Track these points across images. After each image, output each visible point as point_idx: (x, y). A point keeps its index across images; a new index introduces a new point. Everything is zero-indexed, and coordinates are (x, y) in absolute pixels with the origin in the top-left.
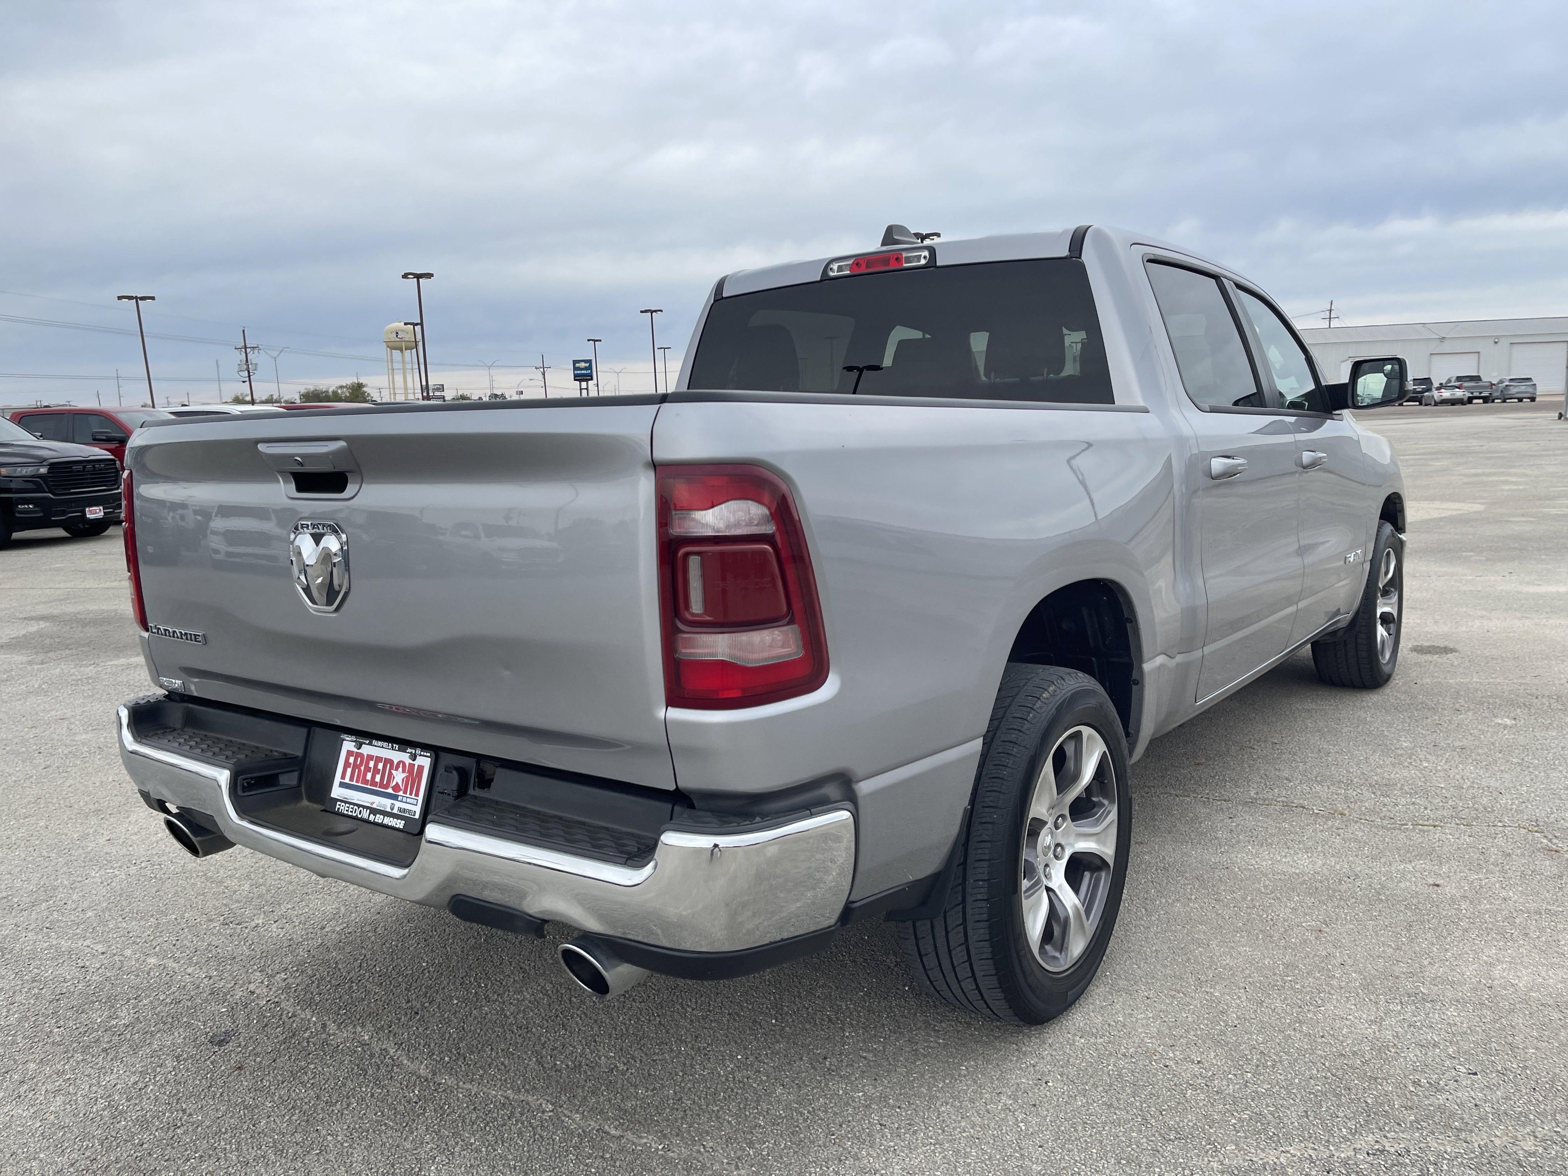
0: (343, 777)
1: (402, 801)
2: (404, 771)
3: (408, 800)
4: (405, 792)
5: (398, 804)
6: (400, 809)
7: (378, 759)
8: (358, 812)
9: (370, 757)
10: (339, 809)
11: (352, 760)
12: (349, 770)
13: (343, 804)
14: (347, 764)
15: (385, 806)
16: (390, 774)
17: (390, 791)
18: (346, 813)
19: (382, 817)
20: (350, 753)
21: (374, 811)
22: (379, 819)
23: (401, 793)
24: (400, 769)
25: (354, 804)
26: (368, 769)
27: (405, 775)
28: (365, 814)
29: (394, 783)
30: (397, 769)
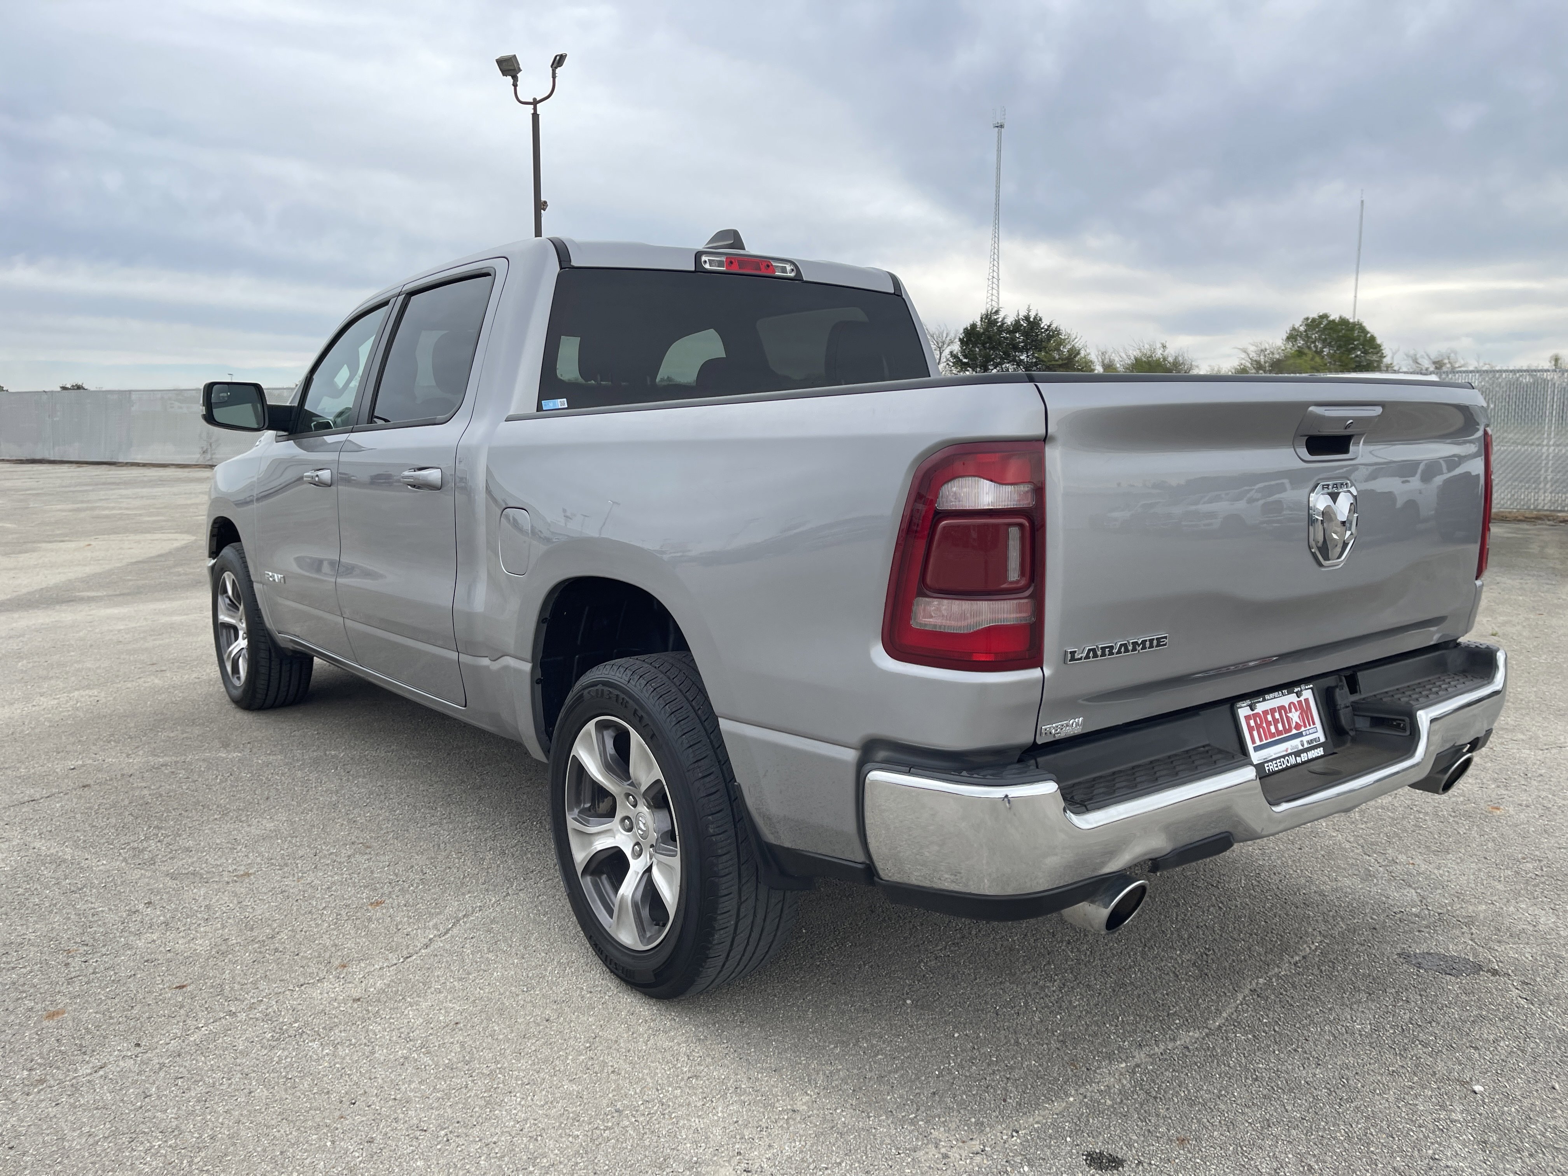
0: (1253, 742)
1: (1307, 735)
2: (1296, 710)
3: (1311, 731)
4: (1305, 726)
5: (1305, 739)
6: (1308, 742)
7: (1273, 711)
8: (1286, 762)
9: (1265, 713)
10: (1269, 770)
11: (1252, 723)
12: (1255, 733)
13: (1270, 763)
14: (1251, 729)
15: (1296, 746)
16: (1287, 717)
17: (1294, 732)
18: (1276, 769)
19: (1305, 754)
20: (1247, 718)
21: (1297, 754)
22: (1304, 757)
23: (1303, 729)
24: (1293, 710)
25: (1279, 758)
26: (1269, 724)
27: (1298, 713)
28: (1292, 760)
29: (1294, 724)
30: (1290, 712)
